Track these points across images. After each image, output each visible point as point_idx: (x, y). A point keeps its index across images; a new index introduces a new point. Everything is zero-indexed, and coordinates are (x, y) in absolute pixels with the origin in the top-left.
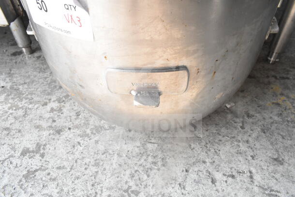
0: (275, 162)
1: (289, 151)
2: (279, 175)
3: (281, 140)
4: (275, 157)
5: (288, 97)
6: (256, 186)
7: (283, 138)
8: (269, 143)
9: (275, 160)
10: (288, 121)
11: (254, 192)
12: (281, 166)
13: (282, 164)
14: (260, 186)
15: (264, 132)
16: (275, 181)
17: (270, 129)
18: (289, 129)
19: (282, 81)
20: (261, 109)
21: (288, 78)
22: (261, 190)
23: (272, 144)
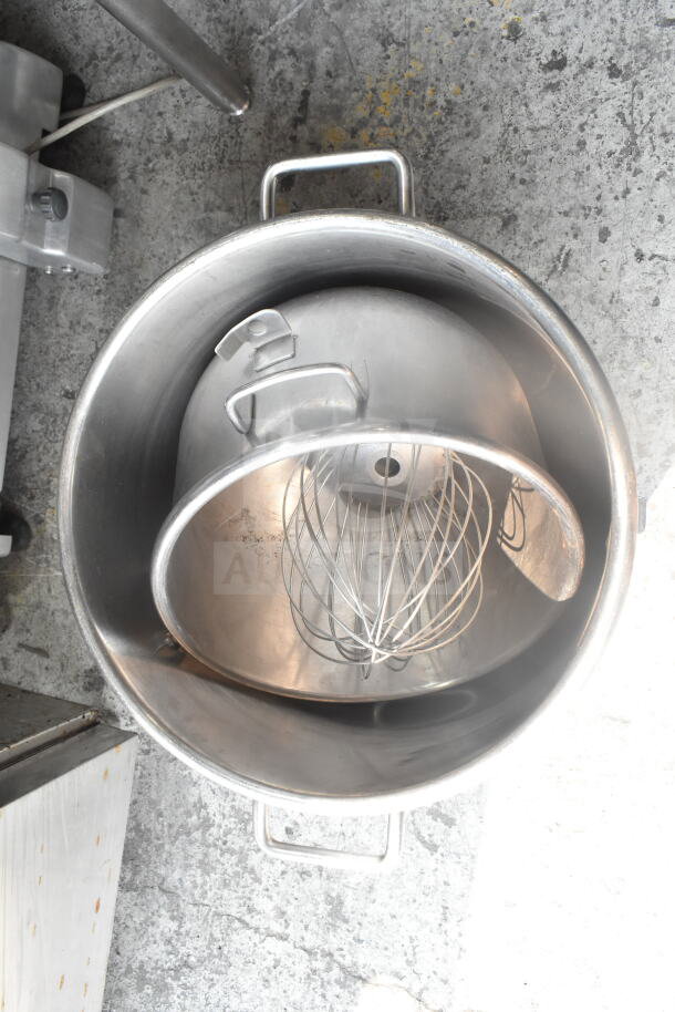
0: (510, 227)
1: (492, 190)
2: (534, 233)
3: (467, 194)
4: (501, 224)
5: (363, 123)
6: (547, 280)
7: (464, 187)
8: (469, 221)
9: (506, 224)
10: (426, 157)
11: (557, 289)
12: (520, 221)
13: (515, 217)
14: (549, 276)
15: (445, 219)
16: (543, 245)
17: (438, 203)
18: (445, 163)
19: (312, 111)
20: (386, 199)
21: (306, 93)
22: (555, 275)
23: (472, 215)
